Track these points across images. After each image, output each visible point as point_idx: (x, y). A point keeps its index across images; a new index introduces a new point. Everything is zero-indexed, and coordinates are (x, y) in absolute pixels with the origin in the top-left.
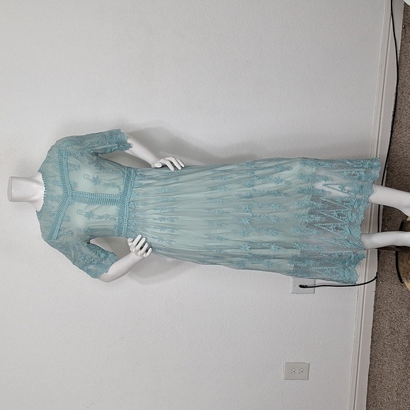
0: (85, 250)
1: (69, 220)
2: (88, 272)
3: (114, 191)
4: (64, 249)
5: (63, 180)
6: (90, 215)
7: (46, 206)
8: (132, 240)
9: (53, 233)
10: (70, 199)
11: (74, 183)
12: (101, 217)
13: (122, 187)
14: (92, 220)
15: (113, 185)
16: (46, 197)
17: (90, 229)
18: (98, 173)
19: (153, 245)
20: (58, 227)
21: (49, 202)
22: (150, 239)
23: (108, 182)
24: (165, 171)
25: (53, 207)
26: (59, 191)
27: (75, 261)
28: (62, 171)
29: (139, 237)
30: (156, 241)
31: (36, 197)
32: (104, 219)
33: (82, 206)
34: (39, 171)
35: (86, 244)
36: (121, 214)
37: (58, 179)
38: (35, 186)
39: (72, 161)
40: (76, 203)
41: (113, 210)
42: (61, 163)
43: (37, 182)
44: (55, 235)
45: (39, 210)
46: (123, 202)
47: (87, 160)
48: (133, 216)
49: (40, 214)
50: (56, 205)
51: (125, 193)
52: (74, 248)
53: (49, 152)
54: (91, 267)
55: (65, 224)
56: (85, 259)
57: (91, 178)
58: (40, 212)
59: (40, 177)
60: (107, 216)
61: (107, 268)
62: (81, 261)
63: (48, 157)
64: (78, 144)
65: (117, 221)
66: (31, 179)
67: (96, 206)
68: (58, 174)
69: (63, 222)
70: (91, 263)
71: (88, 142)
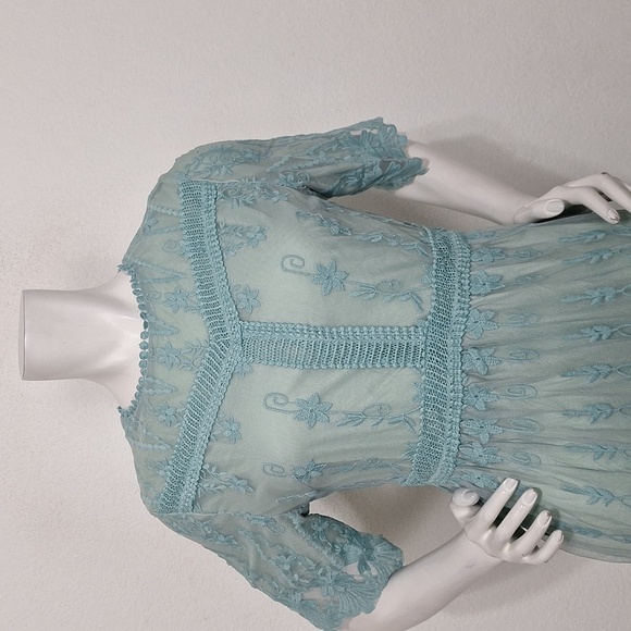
0: (295, 539)
1: (235, 437)
2: (305, 609)
3: (399, 315)
4: (221, 538)
5: (206, 286)
6: (314, 411)
7: (152, 386)
8: (474, 498)
9: (177, 484)
10: (234, 354)
11: (248, 292)
12: (355, 418)
13: (428, 295)
14: (322, 430)
15: (393, 290)
16: (149, 356)
17: (317, 468)
18: (334, 247)
19: (565, 519)
20: (196, 463)
21: (161, 371)
22: (555, 497)
23: (371, 281)
24: (577, 227)
25: (175, 390)
26: (194, 329)
27: (257, 578)
28: (199, 253)
29: (507, 488)
30: (579, 502)
31: (113, 359)
32: (369, 423)
33: (282, 379)
34: (122, 268)
35: (297, 520)
36: (434, 399)
37: (189, 284)
38: (108, 317)
39: (232, 215)
40: (260, 369)
41: (399, 385)
42: (194, 229)
43: (117, 305)
44: (187, 494)
45: (127, 405)
46: (439, 352)
47: (289, 210)
48: (480, 405)
49: (130, 417)
50: (185, 380)
51: (441, 318)
52: (256, 535)
53: (152, 197)
54: (315, 594)
55: (221, 453)
56: (293, 569)
57: (310, 267)
58: (132, 410)
59: (124, 289)
60: (381, 411)
61: (367, 596)
62: (282, 578)
63: (151, 215)
64: (248, 161)
65: (419, 428)
66: (96, 296)
67: (336, 375)
68: (185, 267)
69: (216, 446)
70: (315, 583)
71: (283, 155)
